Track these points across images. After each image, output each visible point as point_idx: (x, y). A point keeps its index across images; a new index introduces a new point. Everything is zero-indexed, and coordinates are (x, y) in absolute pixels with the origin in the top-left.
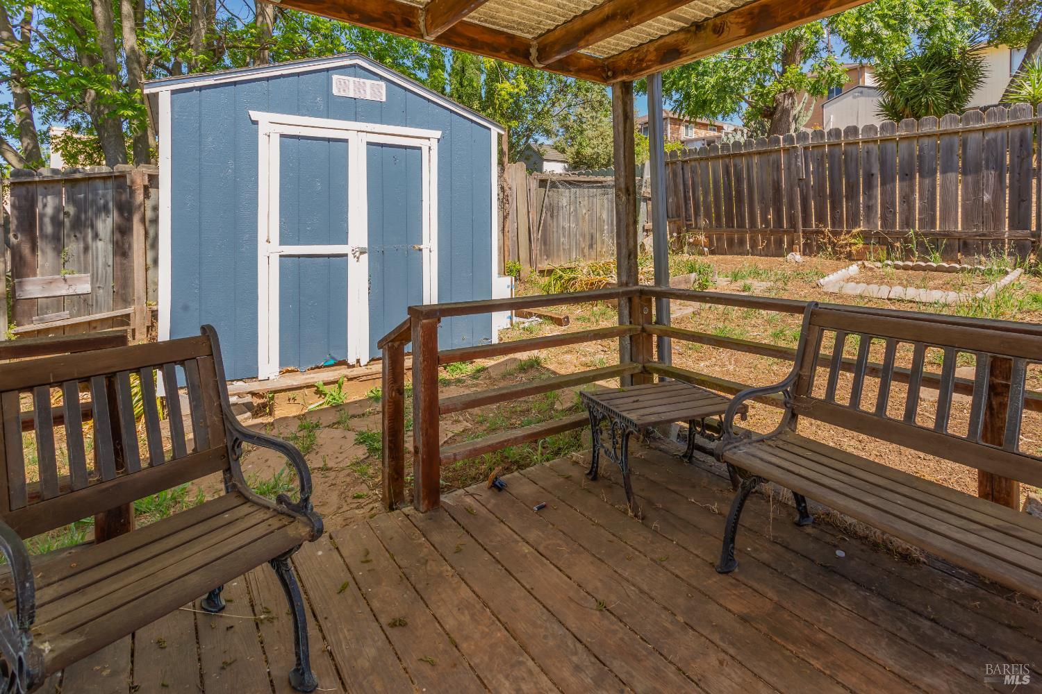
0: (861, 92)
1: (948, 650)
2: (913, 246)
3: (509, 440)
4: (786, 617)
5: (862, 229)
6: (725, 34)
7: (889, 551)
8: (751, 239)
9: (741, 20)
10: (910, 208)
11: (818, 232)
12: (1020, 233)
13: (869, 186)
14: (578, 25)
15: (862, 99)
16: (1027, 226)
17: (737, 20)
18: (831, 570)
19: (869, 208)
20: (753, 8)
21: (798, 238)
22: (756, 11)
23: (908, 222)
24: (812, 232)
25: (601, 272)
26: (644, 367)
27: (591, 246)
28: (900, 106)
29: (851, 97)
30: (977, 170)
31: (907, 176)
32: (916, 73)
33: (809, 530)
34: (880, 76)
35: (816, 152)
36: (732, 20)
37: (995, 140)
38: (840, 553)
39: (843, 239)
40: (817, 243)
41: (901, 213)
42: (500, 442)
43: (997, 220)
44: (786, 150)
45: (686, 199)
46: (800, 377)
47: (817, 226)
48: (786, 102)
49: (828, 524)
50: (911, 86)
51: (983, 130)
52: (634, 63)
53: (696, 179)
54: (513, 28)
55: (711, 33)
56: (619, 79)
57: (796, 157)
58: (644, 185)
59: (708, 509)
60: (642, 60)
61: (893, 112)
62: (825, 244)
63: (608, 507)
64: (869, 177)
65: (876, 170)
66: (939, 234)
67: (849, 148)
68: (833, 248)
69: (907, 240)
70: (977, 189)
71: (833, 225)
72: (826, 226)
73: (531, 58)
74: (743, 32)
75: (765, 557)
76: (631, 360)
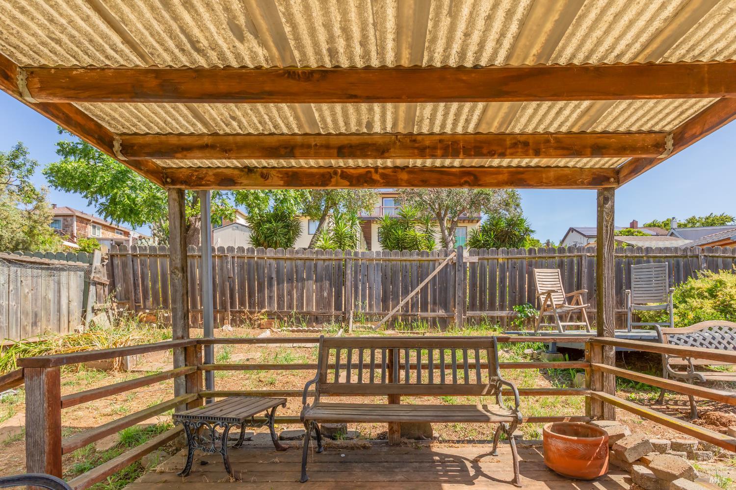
0: (237, 227)
1: (396, 468)
2: (293, 319)
3: (118, 465)
4: (343, 484)
5: (266, 309)
6: (269, 181)
7: (358, 448)
8: (192, 317)
9: (280, 176)
10: (292, 299)
11: (240, 312)
12: (338, 313)
13: (270, 285)
14: (174, 140)
15: (237, 232)
16: (341, 310)
17: (277, 175)
18: (343, 462)
19: (270, 298)
20: (289, 171)
21: (228, 316)
22: (290, 173)
23: (290, 307)
24: (237, 312)
25: (81, 342)
26: (199, 395)
27: (35, 324)
28: (262, 240)
29: (231, 229)
30: (322, 281)
31: (290, 280)
32: (271, 222)
33: (324, 453)
34: (250, 219)
35: (239, 261)
36: (275, 174)
37: (328, 265)
38: (343, 455)
39: (256, 316)
40: (240, 319)
41: (287, 301)
42: (111, 469)
43: (330, 305)
44: (220, 257)
45: (135, 285)
46: (321, 373)
47: (239, 308)
48: (197, 224)
49: (329, 447)
50: (268, 229)
51: (324, 260)
52: (194, 178)
53: (145, 270)
54: (104, 119)
55: (260, 177)
56: (178, 187)
57: (227, 262)
58: (93, 271)
59: (273, 463)
60: (202, 179)
61: (257, 242)
62: (245, 319)
63: (213, 483)
64: (271, 279)
65: (274, 276)
66: (305, 313)
67: (259, 261)
68: (250, 322)
69: (291, 317)
70: (322, 289)
71: (250, 307)
72: (245, 308)
73: (115, 149)
74: (282, 183)
75: (316, 469)
76: (186, 393)
